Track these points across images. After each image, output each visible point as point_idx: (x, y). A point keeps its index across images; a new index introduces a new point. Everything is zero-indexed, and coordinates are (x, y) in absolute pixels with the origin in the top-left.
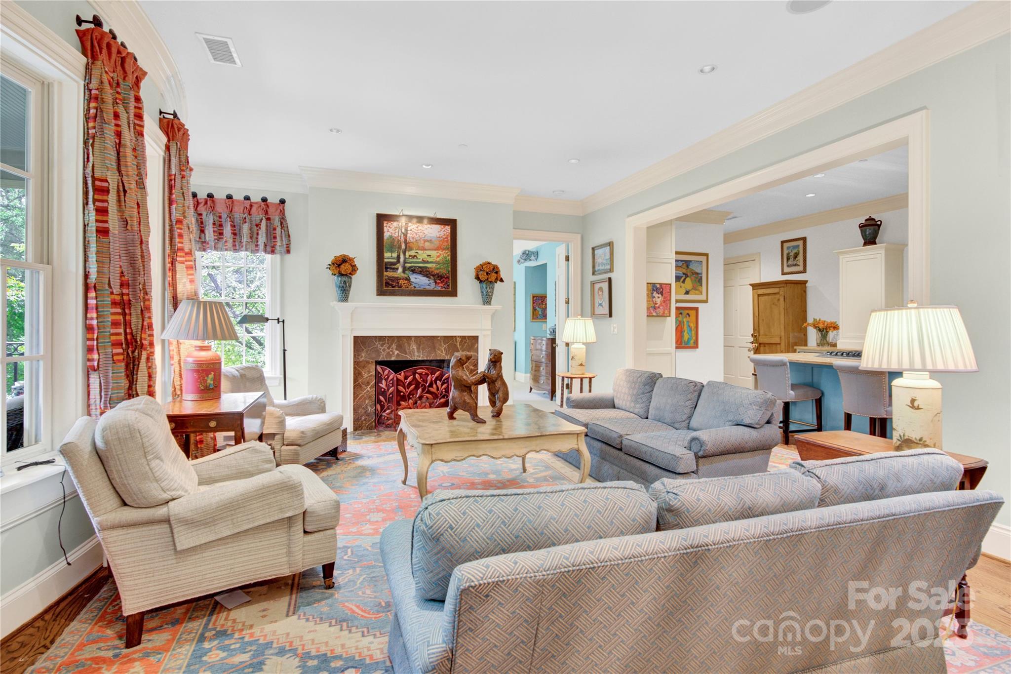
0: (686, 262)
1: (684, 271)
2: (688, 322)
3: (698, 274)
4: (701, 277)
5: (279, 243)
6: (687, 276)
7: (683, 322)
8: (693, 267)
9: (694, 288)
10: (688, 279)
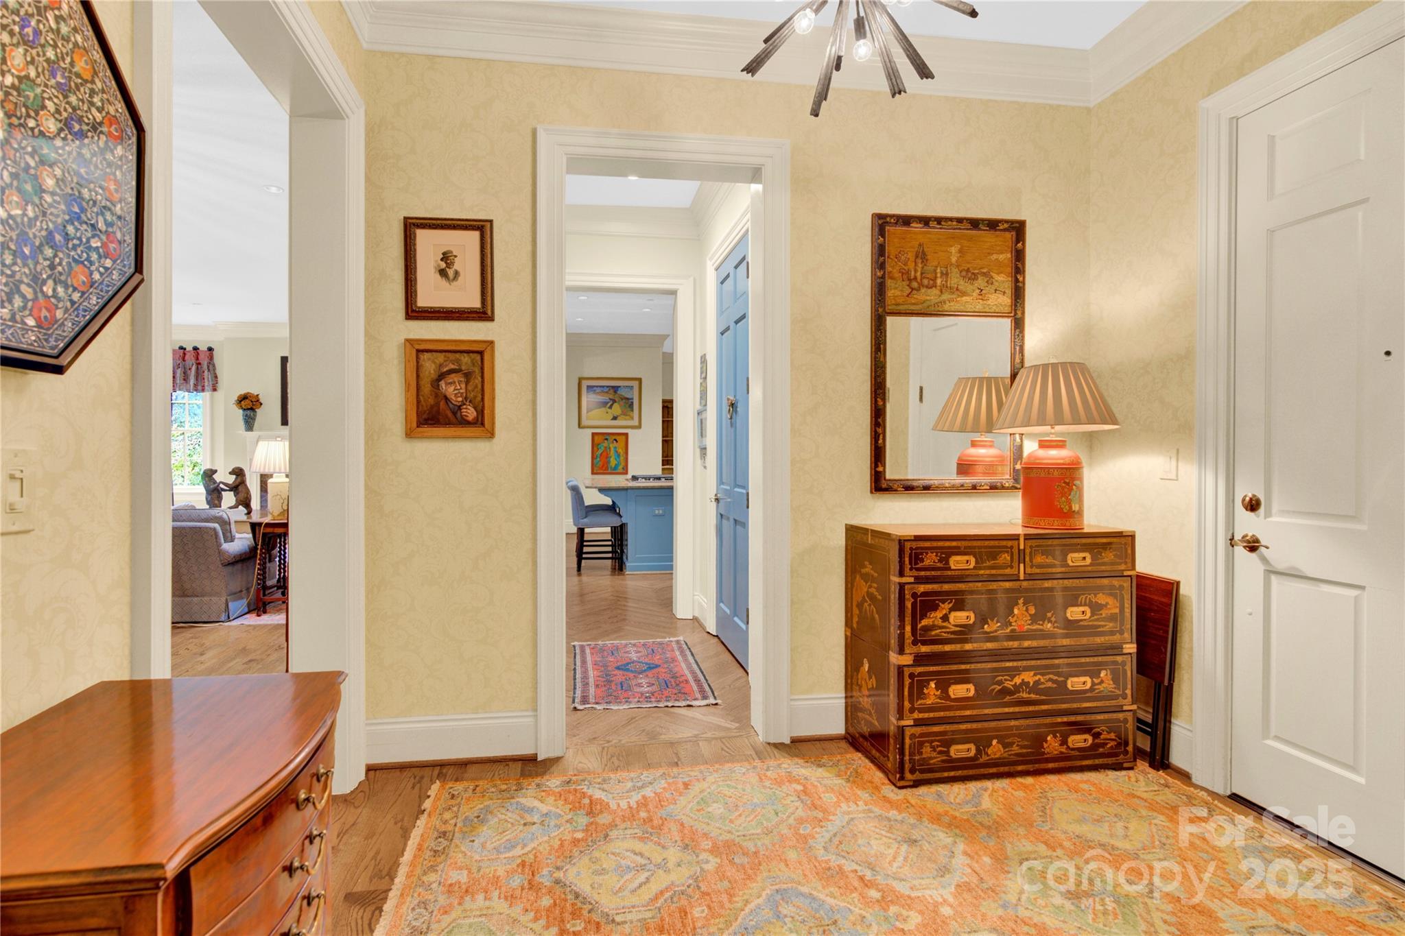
0: (613, 387)
1: (611, 397)
2: (615, 448)
3: (628, 399)
4: (632, 403)
5: (206, 384)
6: (614, 401)
7: (610, 448)
8: (622, 392)
9: (624, 414)
10: (616, 405)
